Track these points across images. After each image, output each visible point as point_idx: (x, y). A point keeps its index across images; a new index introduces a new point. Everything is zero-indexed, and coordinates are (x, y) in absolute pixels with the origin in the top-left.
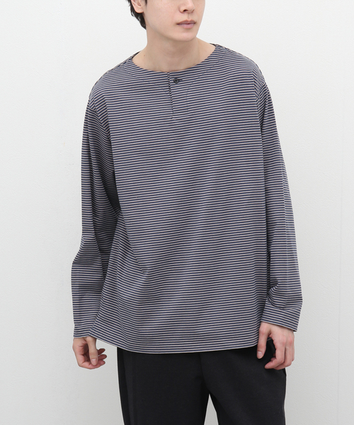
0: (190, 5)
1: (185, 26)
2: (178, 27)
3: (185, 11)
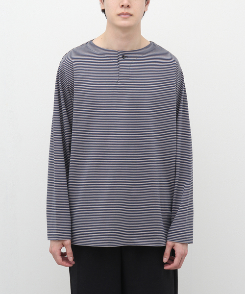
0: (125, 3)
1: (123, 16)
2: (119, 17)
3: (123, 6)
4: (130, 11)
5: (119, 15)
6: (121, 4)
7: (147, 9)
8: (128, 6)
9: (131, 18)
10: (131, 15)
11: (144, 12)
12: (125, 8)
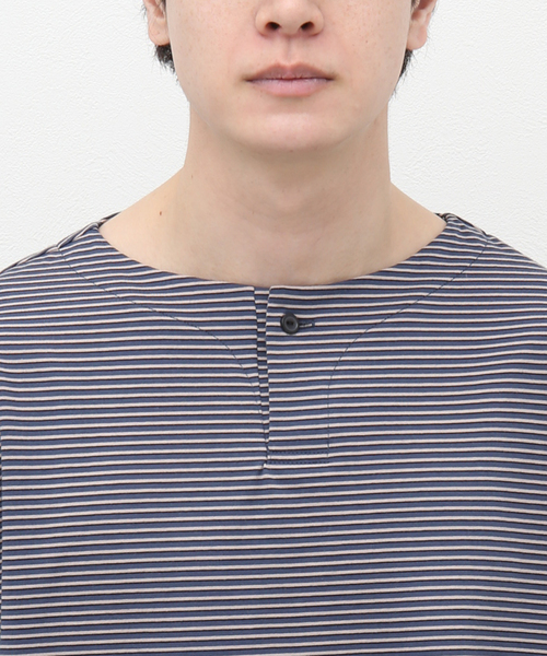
1: (278, 87)
2: (252, 90)
3: (273, 26)
4: (317, 55)
5: (252, 79)
6: (264, 17)
7: (422, 36)
8: (307, 26)
9: (332, 94)
10: (329, 78)
11: (408, 53)
12: (289, 37)
